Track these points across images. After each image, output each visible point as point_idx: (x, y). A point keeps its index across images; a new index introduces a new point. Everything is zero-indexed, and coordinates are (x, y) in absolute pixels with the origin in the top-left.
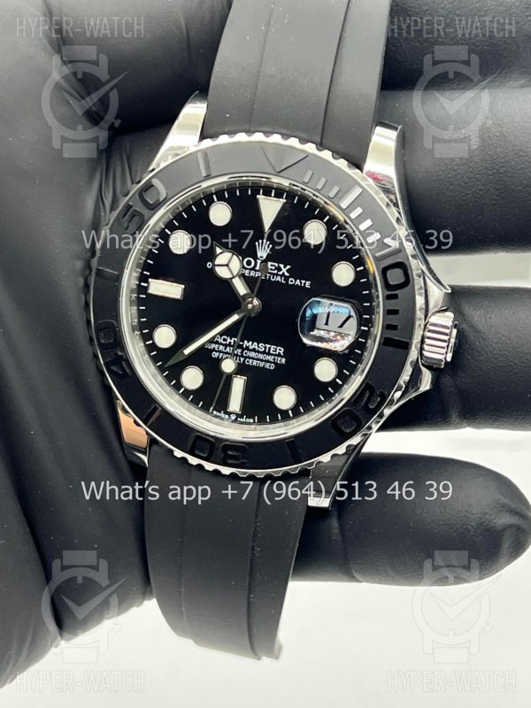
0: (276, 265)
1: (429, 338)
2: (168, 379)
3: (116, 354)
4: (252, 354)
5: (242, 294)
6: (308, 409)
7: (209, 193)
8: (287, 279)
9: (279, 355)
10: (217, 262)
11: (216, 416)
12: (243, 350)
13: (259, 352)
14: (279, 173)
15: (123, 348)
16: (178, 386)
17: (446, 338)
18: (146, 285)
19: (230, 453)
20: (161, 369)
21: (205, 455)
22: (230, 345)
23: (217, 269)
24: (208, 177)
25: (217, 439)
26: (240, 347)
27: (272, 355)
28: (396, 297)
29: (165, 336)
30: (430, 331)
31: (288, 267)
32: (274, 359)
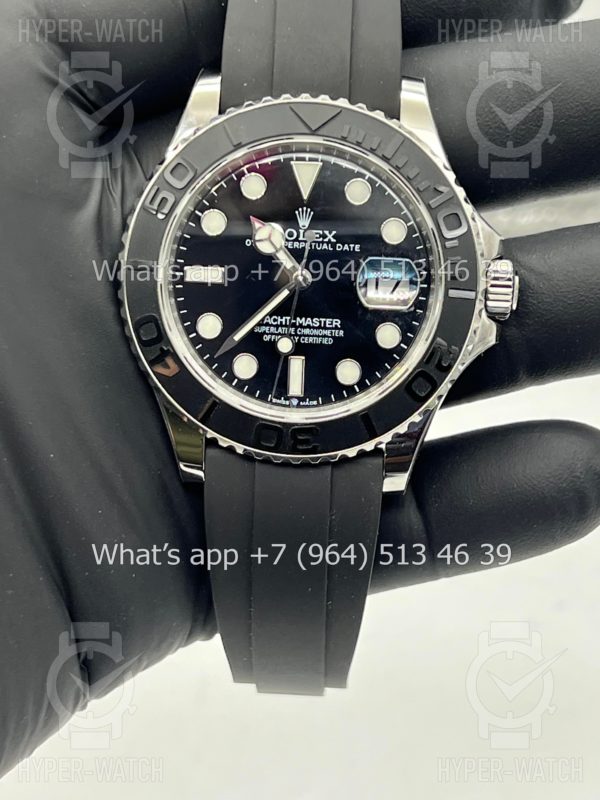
0: (321, 232)
2: (219, 372)
3: (162, 349)
4: (307, 331)
5: (288, 268)
6: (375, 381)
7: (238, 165)
8: (334, 245)
9: (336, 328)
10: (257, 238)
11: (276, 404)
12: (297, 328)
13: (314, 328)
14: (314, 133)
15: (169, 342)
16: (230, 378)
17: (510, 283)
19: (300, 438)
20: (209, 362)
21: (273, 445)
22: (281, 325)
23: (258, 244)
24: (238, 146)
25: (284, 424)
26: (294, 325)
27: (329, 328)
29: (210, 325)
30: (493, 279)
31: (334, 232)
32: (331, 333)
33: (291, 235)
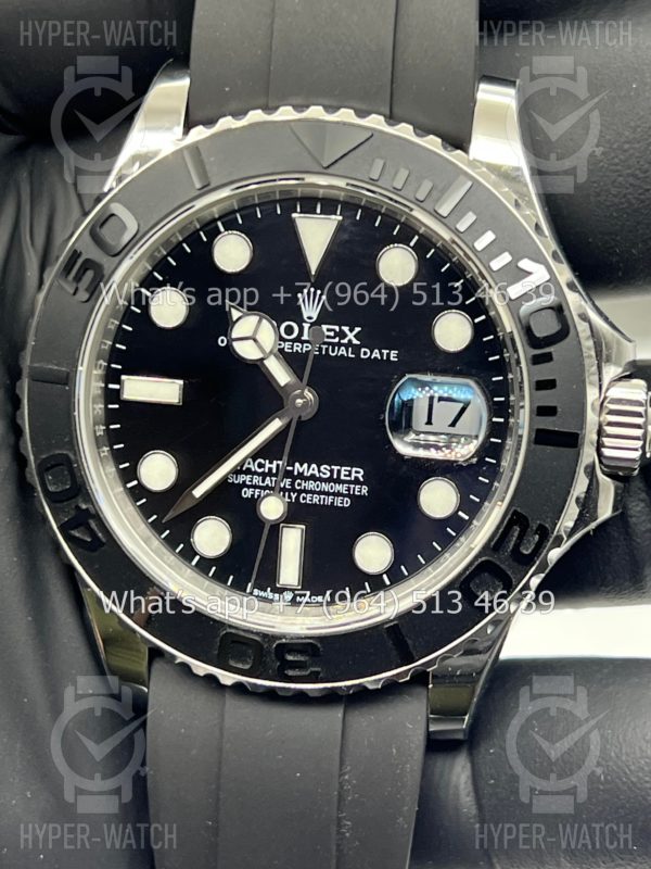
0: (337, 328)
1: (610, 424)
2: (171, 542)
3: (78, 508)
4: (311, 485)
5: (282, 384)
6: (415, 569)
7: (209, 218)
8: (356, 349)
9: (356, 482)
10: (234, 335)
12: (294, 479)
13: (321, 480)
14: (326, 170)
15: (89, 498)
16: (189, 553)
18: (117, 387)
19: (290, 658)
20: (157, 527)
21: (247, 667)
22: (270, 473)
23: (236, 345)
24: (206, 189)
25: (265, 636)
26: (288, 474)
27: (344, 482)
28: (548, 358)
29: (159, 470)
30: (611, 412)
31: (357, 329)
32: (349, 490)
33: (289, 330)
